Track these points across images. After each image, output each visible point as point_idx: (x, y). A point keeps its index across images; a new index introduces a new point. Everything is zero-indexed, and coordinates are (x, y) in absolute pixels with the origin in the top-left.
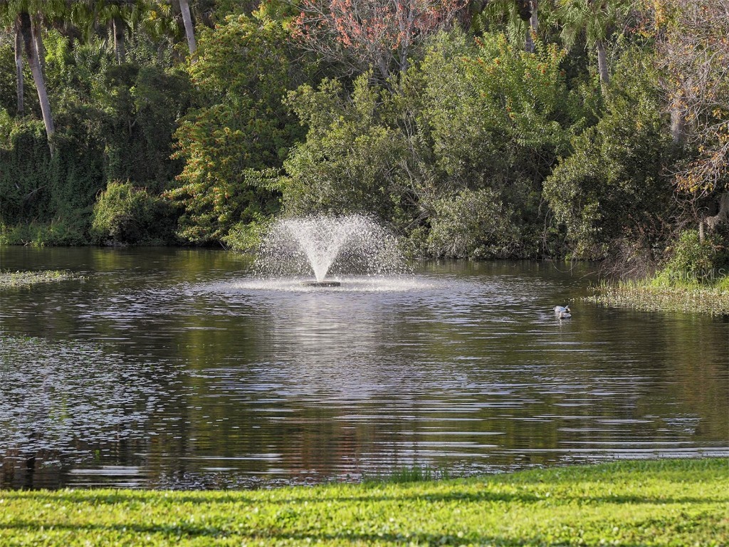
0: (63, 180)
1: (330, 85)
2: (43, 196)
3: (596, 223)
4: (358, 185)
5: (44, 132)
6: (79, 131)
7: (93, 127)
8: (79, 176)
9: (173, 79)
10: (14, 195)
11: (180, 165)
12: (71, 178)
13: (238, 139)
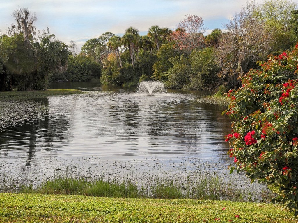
0: (135, 75)
1: (177, 57)
2: (132, 77)
3: (205, 83)
4: (181, 76)
5: (132, 66)
6: (138, 66)
7: (140, 65)
8: (138, 74)
9: (155, 56)
10: (127, 77)
11: (153, 71)
12: (136, 74)
13: (163, 67)
